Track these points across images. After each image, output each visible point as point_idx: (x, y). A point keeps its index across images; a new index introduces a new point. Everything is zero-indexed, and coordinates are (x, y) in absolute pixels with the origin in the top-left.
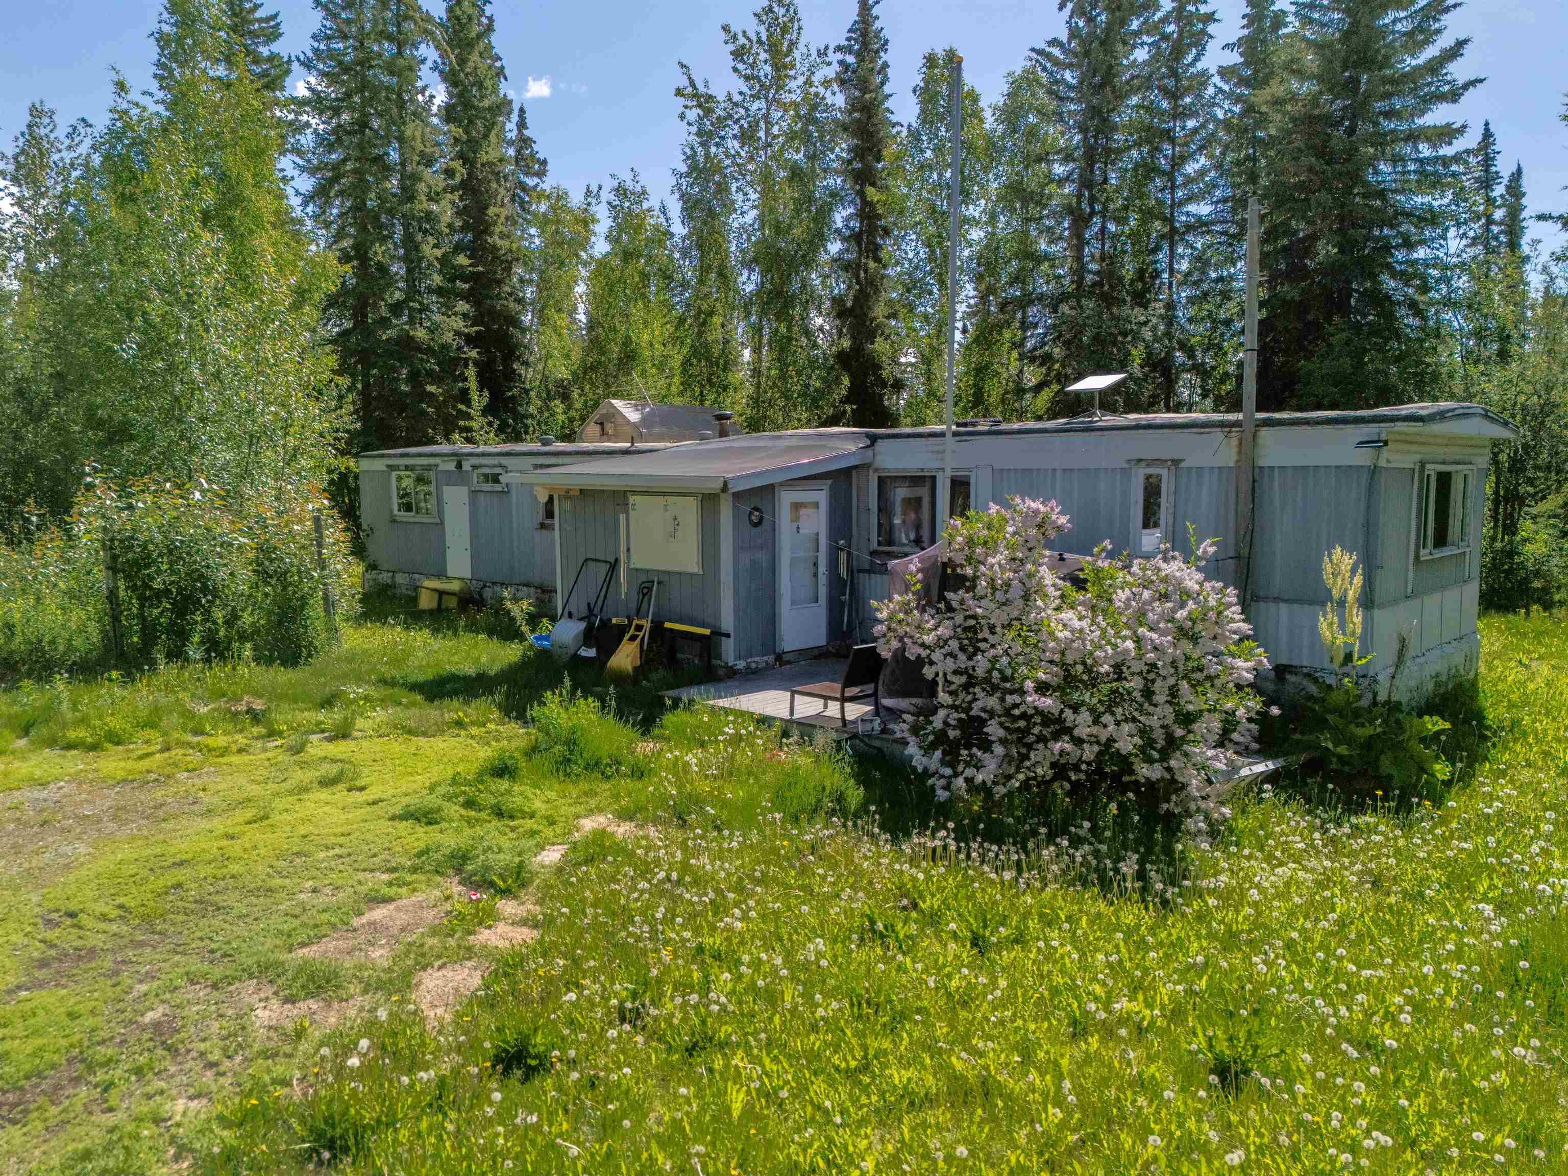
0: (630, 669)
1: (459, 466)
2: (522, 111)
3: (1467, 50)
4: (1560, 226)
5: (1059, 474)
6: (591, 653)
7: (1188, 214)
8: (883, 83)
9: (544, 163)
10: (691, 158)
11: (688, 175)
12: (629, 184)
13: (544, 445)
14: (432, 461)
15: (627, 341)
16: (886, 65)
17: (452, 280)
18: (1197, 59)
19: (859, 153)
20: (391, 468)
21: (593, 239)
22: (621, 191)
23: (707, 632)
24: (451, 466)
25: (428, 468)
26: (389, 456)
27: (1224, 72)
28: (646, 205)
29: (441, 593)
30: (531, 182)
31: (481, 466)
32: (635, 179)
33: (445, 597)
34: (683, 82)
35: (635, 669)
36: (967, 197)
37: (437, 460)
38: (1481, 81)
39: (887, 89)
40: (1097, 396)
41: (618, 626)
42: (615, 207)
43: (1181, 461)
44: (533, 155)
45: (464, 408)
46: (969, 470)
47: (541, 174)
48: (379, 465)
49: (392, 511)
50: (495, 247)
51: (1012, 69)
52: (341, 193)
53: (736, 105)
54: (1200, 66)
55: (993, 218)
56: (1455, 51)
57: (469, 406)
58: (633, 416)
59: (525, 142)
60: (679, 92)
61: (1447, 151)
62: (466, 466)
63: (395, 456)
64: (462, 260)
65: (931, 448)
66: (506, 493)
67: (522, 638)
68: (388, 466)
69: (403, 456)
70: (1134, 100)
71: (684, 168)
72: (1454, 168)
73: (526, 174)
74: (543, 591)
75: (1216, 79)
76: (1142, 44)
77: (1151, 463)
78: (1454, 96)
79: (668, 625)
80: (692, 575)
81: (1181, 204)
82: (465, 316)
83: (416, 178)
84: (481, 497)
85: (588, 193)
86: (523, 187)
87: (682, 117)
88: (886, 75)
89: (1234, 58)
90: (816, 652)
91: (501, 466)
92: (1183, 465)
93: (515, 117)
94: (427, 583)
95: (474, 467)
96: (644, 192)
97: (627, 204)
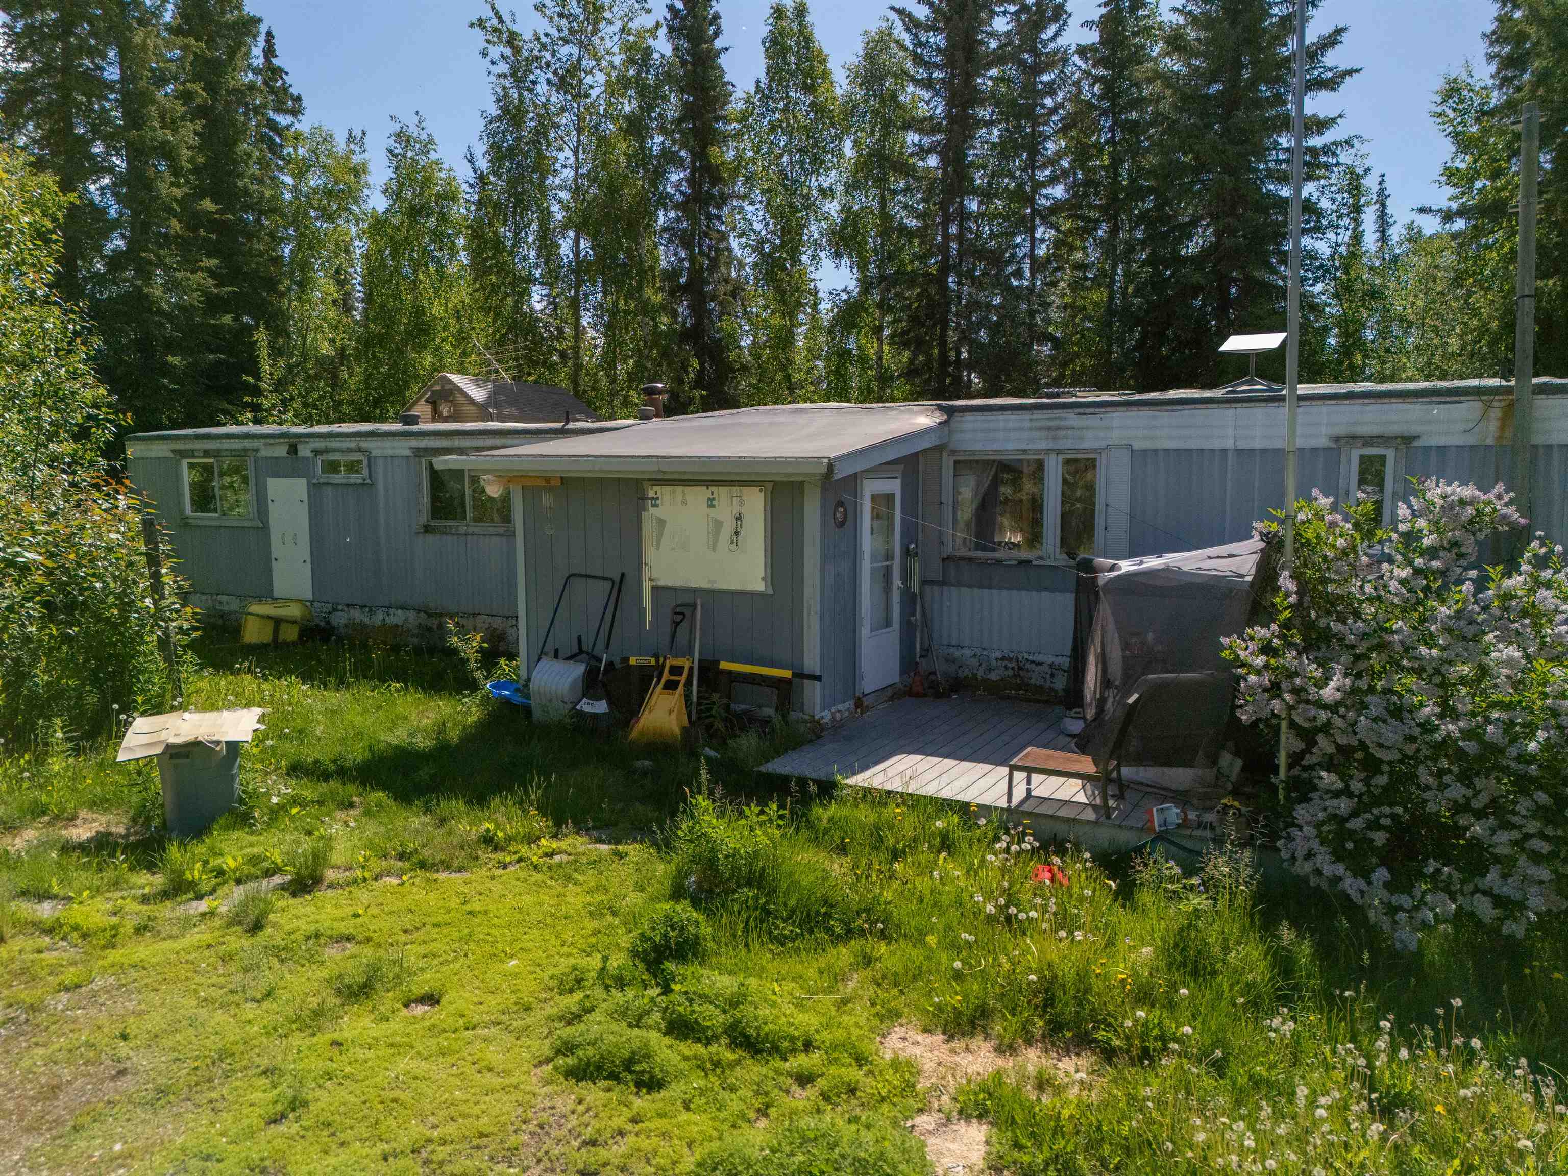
0: (677, 731)
1: (293, 450)
2: (269, 34)
3: (1345, 37)
4: (1438, 220)
5: (1231, 459)
6: (601, 707)
7: (1047, 197)
8: (717, 34)
9: (298, 99)
10: (503, 100)
11: (499, 118)
12: (413, 131)
13: (407, 423)
14: (247, 444)
15: (419, 312)
16: (716, 17)
17: (194, 229)
18: (1057, 34)
19: (689, 112)
20: (182, 454)
21: (366, 192)
22: (402, 137)
23: (787, 674)
24: (281, 451)
25: (242, 454)
26: (177, 438)
27: (1082, 51)
28: (433, 156)
29: (277, 622)
30: (283, 120)
31: (327, 451)
32: (420, 124)
33: (284, 627)
34: (486, 13)
35: (684, 730)
36: (818, 164)
37: (256, 444)
38: (1357, 71)
39: (718, 44)
40: (1253, 361)
41: (641, 668)
42: (396, 156)
43: (1415, 438)
44: (285, 89)
45: (250, 379)
46: (1094, 451)
47: (295, 112)
48: (160, 450)
49: (182, 511)
50: (246, 192)
51: (869, 28)
52: (36, 113)
53: (544, 47)
54: (1061, 41)
55: (851, 188)
56: (1331, 40)
57: (258, 378)
58: (478, 394)
59: (273, 72)
60: (481, 23)
61: (1316, 141)
62: (305, 451)
63: (185, 437)
64: (207, 204)
65: (1038, 424)
66: (368, 486)
67: (474, 686)
68: (174, 451)
69: (198, 437)
70: (994, 72)
71: (494, 111)
72: (1323, 159)
73: (278, 110)
74: (430, 615)
75: (1076, 58)
76: (1005, 13)
77: (1369, 440)
78: (1331, 84)
79: (724, 665)
80: (752, 594)
81: (1043, 185)
82: (212, 273)
83: (145, 98)
84: (329, 491)
85: (351, 139)
86: (273, 125)
87: (485, 54)
88: (719, 28)
89: (1092, 37)
90: (889, 692)
91: (359, 450)
92: (1416, 443)
93: (261, 39)
94: (255, 608)
95: (317, 452)
96: (431, 141)
97: (409, 154)
